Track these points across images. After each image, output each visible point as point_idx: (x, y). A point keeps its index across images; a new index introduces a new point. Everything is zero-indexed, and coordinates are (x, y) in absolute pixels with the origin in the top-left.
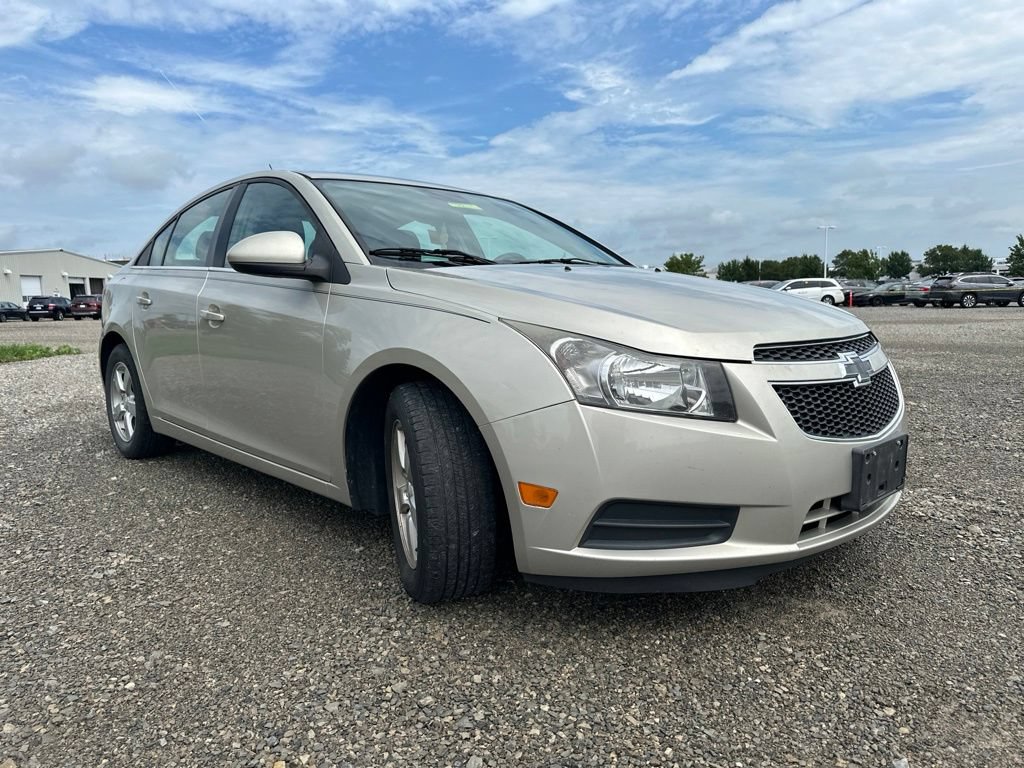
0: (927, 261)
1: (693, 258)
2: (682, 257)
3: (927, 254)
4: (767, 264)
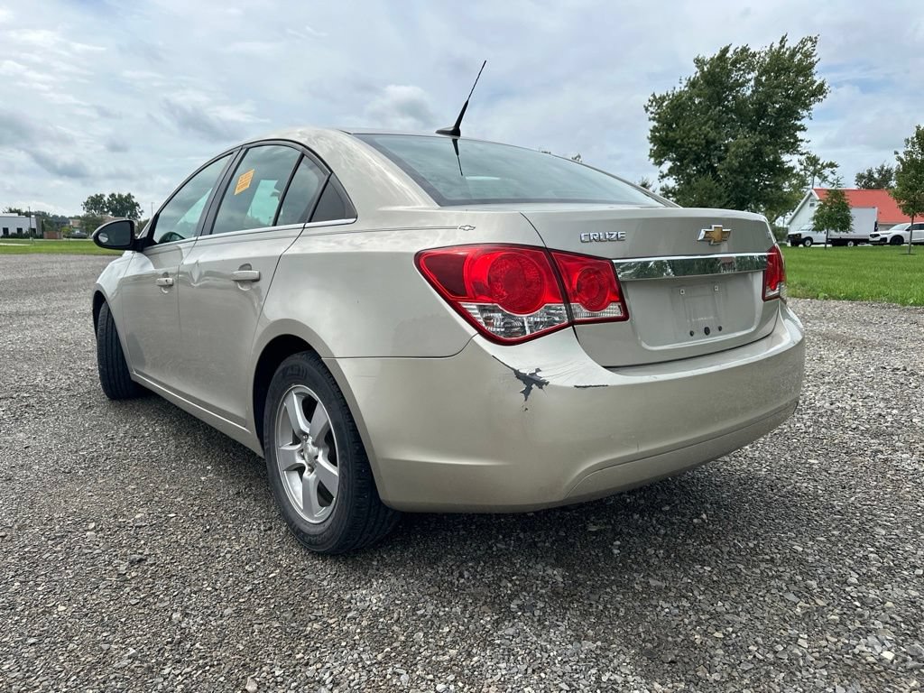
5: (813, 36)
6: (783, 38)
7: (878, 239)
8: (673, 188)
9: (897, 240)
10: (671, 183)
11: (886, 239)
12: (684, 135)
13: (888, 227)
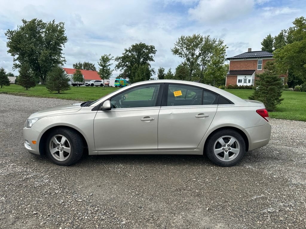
5: (63, 22)
6: (54, 21)
7: (88, 84)
8: (19, 64)
9: (92, 85)
10: (18, 62)
11: (89, 84)
12: (24, 47)
13: (89, 81)
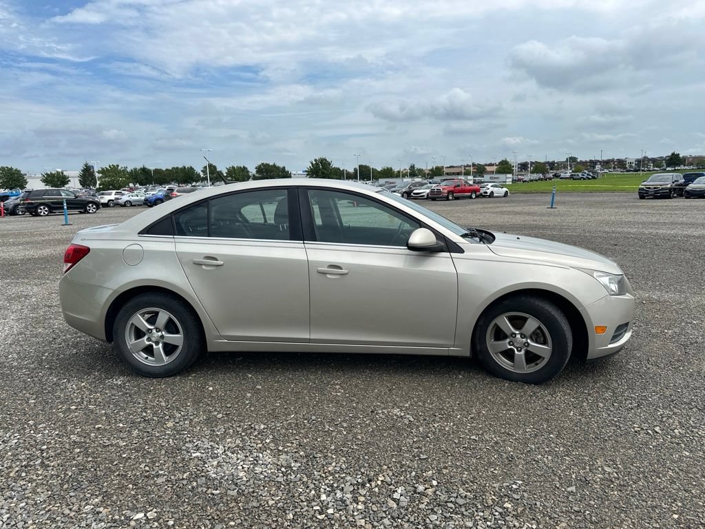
0: (257, 172)
1: (119, 168)
2: (110, 167)
3: (256, 168)
4: (157, 171)
